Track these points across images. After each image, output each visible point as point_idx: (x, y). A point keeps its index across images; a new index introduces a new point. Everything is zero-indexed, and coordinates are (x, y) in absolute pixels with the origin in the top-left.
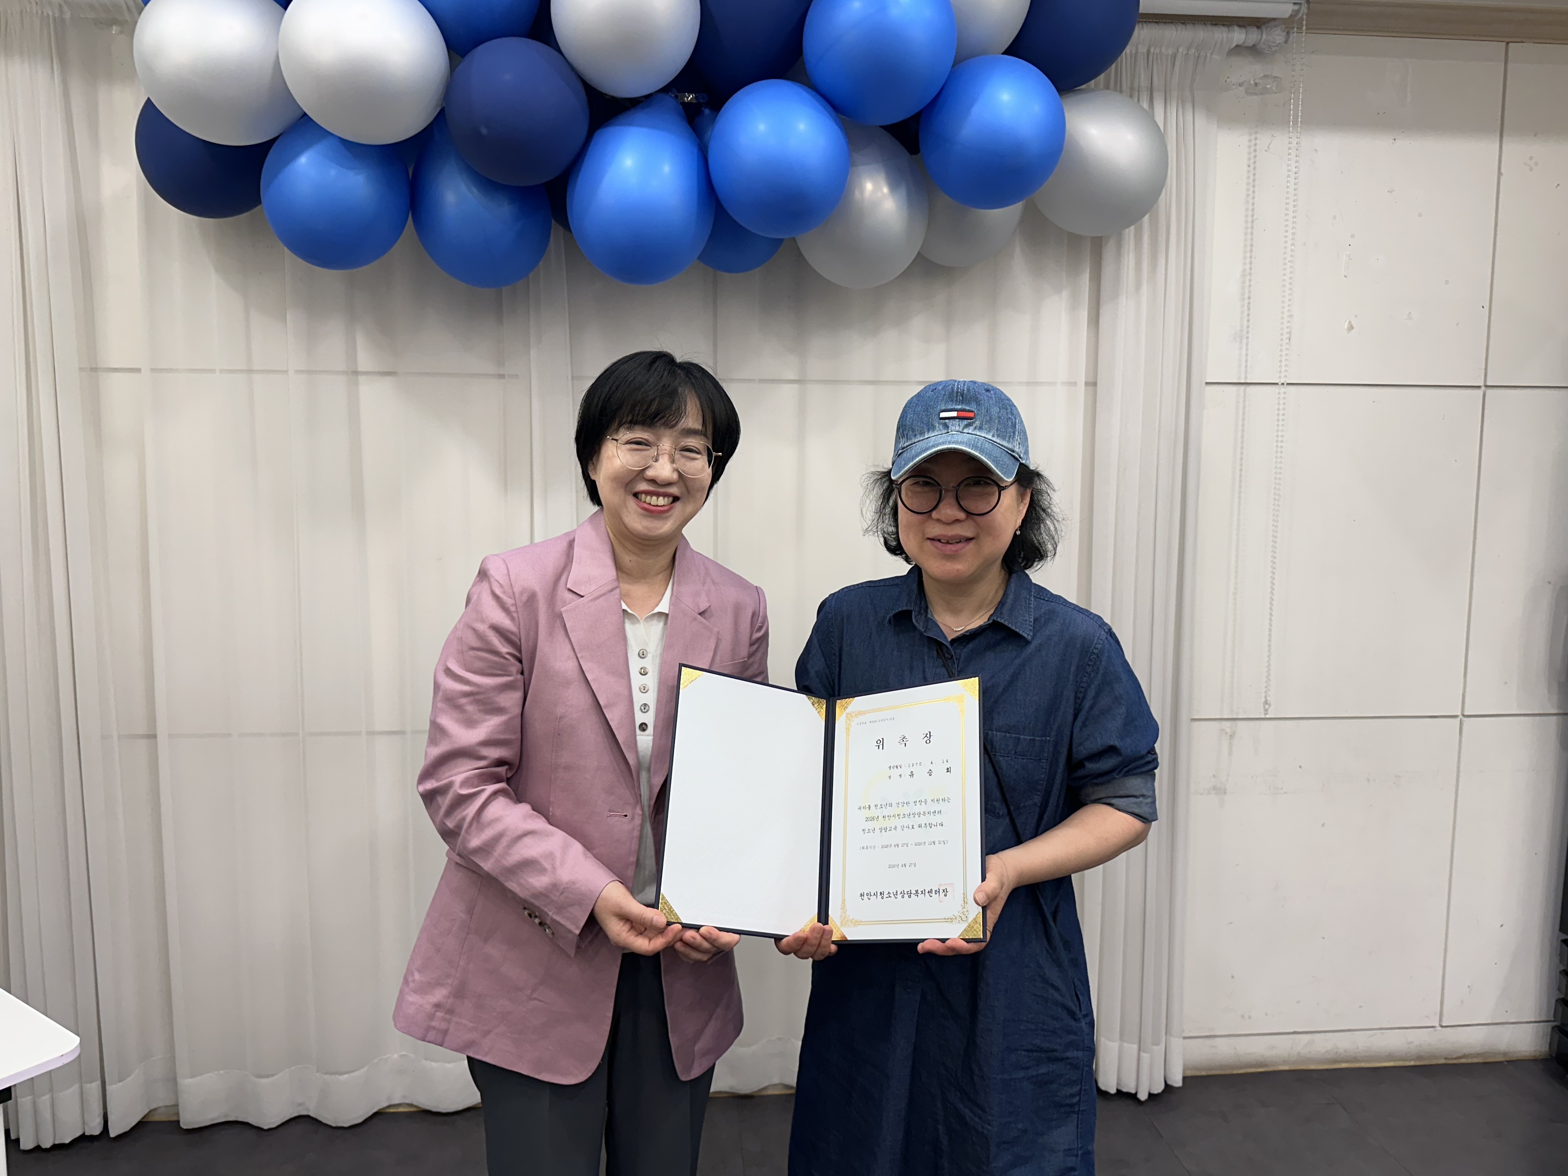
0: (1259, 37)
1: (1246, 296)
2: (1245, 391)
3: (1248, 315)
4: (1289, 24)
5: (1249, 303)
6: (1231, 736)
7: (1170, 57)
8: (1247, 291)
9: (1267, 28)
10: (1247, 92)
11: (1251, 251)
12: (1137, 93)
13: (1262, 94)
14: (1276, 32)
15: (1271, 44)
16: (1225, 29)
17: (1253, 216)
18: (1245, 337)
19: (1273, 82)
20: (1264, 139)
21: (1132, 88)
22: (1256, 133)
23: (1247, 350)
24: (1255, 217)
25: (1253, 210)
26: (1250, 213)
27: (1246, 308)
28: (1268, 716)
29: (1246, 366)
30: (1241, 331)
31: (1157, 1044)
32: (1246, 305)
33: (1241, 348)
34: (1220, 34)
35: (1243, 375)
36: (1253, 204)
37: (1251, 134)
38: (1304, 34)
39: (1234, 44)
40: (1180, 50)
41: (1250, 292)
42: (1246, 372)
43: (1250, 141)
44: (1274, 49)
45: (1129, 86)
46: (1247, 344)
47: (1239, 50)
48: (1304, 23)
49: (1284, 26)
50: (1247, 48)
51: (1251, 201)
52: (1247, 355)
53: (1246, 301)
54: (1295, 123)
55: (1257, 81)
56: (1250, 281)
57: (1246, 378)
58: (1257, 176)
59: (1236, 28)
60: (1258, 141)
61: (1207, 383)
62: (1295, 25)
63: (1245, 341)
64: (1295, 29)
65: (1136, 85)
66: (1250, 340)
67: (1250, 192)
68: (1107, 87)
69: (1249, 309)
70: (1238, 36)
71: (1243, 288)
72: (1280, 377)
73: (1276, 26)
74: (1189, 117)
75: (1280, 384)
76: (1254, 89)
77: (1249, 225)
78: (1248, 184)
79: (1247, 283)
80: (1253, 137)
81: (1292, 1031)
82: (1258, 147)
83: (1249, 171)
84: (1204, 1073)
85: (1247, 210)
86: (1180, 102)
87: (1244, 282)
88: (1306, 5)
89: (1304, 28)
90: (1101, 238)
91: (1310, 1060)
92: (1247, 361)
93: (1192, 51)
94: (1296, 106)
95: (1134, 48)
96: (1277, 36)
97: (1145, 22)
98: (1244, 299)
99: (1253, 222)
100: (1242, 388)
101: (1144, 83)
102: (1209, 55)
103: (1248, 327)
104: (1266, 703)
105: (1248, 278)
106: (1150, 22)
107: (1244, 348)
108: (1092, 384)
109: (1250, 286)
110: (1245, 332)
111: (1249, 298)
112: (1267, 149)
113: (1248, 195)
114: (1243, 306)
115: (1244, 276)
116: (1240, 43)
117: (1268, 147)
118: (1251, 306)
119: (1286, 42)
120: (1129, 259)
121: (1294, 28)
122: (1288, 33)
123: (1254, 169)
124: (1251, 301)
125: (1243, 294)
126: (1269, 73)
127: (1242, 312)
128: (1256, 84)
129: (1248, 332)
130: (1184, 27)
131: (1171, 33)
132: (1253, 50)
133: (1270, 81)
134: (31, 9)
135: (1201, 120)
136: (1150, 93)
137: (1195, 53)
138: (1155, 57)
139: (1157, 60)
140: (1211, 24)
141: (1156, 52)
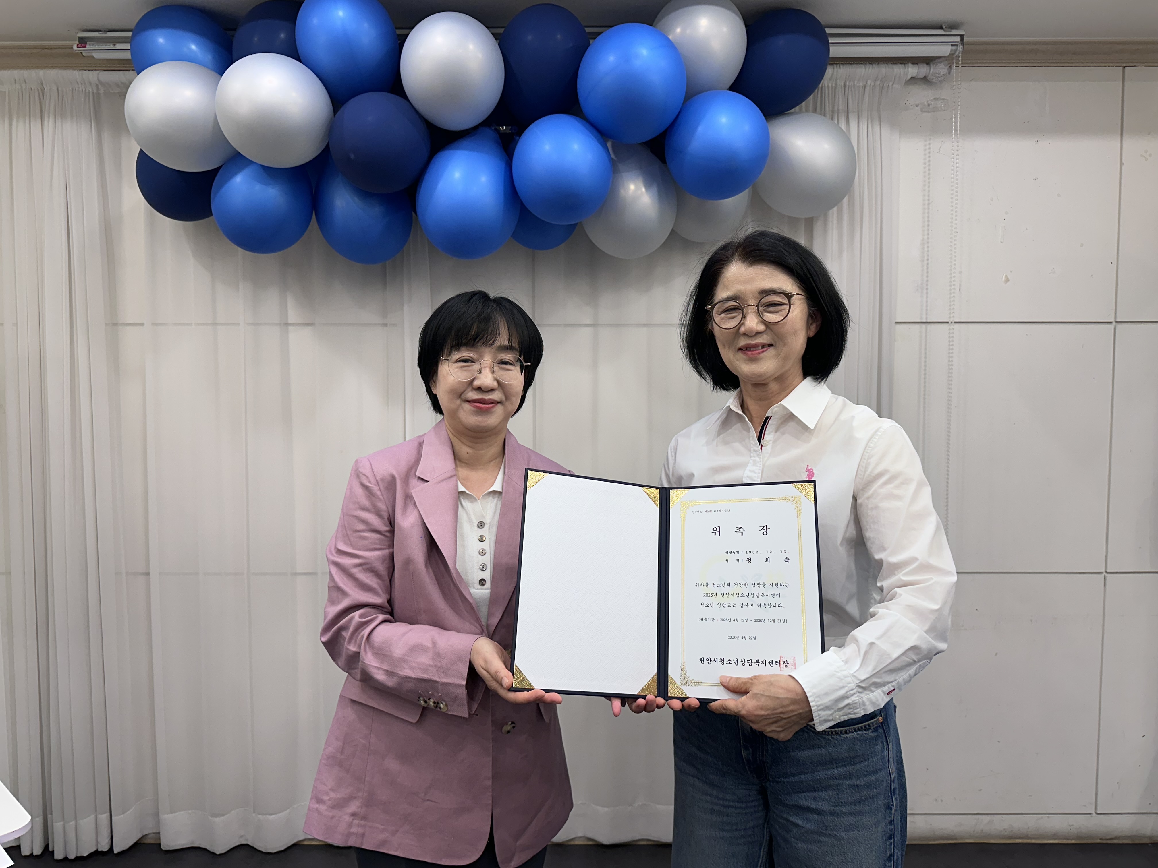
0: (928, 71)
1: (926, 258)
2: (926, 328)
3: (927, 272)
4: (950, 60)
5: (928, 264)
7: (861, 88)
9: (934, 64)
10: (922, 111)
11: (928, 225)
12: (837, 114)
13: (934, 111)
14: (941, 66)
15: (937, 75)
16: (902, 66)
19: (942, 103)
20: (936, 144)
21: (833, 112)
22: (930, 139)
23: (927, 297)
24: (930, 201)
25: (929, 196)
26: (927, 198)
27: (925, 267)
29: (927, 310)
30: (922, 284)
32: (925, 265)
33: (922, 297)
34: (898, 70)
35: (924, 316)
36: (929, 191)
37: (926, 141)
38: (960, 67)
39: (909, 77)
40: (869, 82)
41: (928, 256)
42: (927, 314)
43: (925, 146)
44: (940, 79)
45: (831, 109)
46: (927, 293)
47: (913, 80)
48: (960, 59)
49: (947, 62)
50: (920, 78)
51: (927, 189)
52: (927, 302)
53: (925, 262)
54: (956, 130)
55: (929, 102)
56: (928, 247)
57: (926, 318)
58: (931, 171)
59: (910, 65)
60: (931, 146)
61: (896, 323)
62: (954, 61)
63: (925, 291)
64: (955, 64)
65: (836, 109)
66: (929, 291)
67: (927, 183)
68: (815, 111)
69: (927, 268)
70: (912, 71)
71: (923, 253)
72: (949, 318)
73: (940, 62)
74: (877, 129)
75: (950, 322)
76: (928, 108)
77: (926, 206)
78: (924, 177)
79: (926, 249)
80: (928, 142)
81: (975, 812)
82: (931, 150)
83: (925, 168)
85: (924, 195)
86: (870, 120)
87: (923, 248)
88: (961, 47)
89: (960, 63)
90: (812, 218)
91: (991, 836)
93: (878, 83)
94: (956, 118)
95: (834, 82)
96: (941, 69)
97: (842, 64)
98: (923, 261)
99: (929, 204)
100: (924, 326)
101: (842, 106)
102: (890, 85)
103: (927, 281)
105: (926, 246)
106: (848, 63)
107: (925, 297)
109: (928, 251)
110: (925, 285)
111: (928, 260)
112: (938, 151)
113: (925, 185)
114: (923, 266)
115: (923, 244)
116: (914, 75)
117: (939, 149)
118: (929, 266)
119: (949, 73)
120: (833, 233)
123: (929, 165)
124: (929, 262)
125: (923, 257)
126: (938, 97)
127: (922, 270)
128: (929, 105)
129: (927, 285)
130: (871, 66)
131: (861, 70)
132: (925, 80)
133: (940, 102)
134: (79, 88)
135: (886, 132)
136: (846, 114)
137: (880, 84)
138: (850, 88)
139: (851, 90)
140: (891, 63)
141: (850, 84)
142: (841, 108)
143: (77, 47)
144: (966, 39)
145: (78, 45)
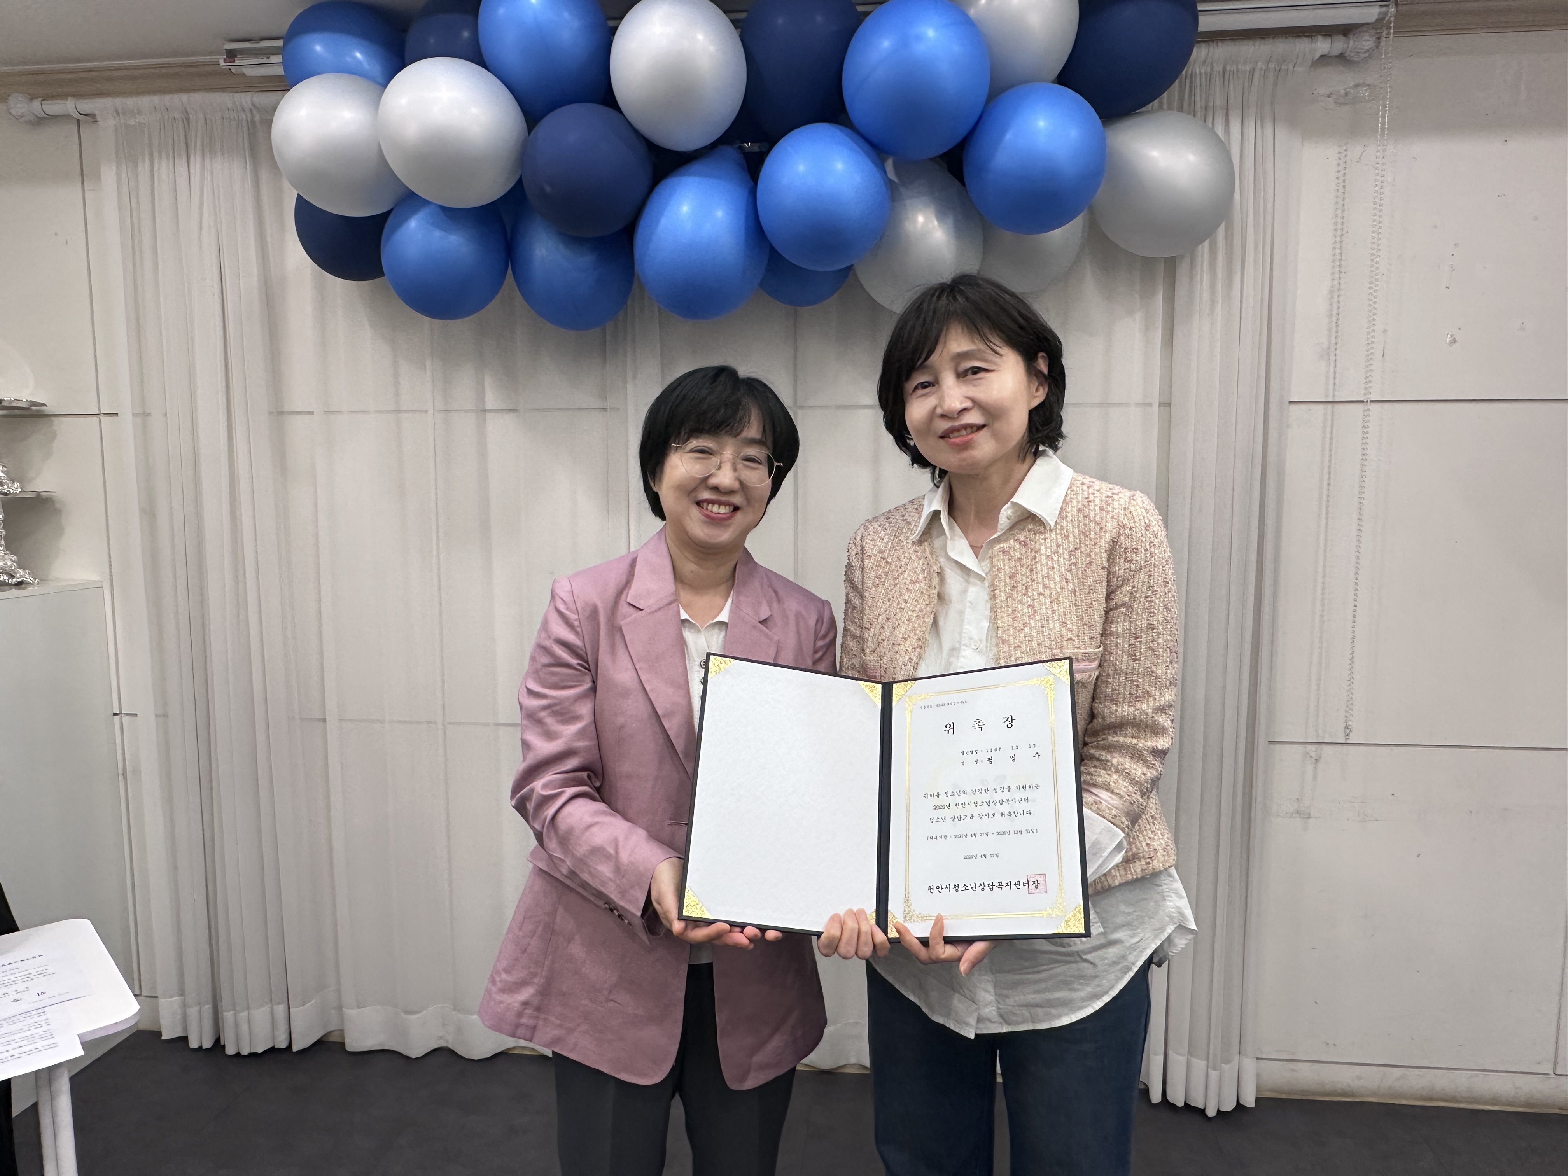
0: (1346, 45)
1: (1335, 312)
2: (1333, 408)
3: (1337, 332)
4: (1378, 28)
5: (1337, 320)
6: (1316, 759)
7: (1247, 75)
8: (1335, 306)
9: (1354, 34)
10: (1337, 103)
11: (1340, 266)
13: (1355, 103)
14: (1364, 38)
15: (1360, 50)
16: (1308, 40)
17: (1342, 230)
18: (1333, 354)
19: (1366, 90)
20: (1356, 150)
22: (1346, 144)
23: (1335, 367)
24: (1345, 231)
25: (1342, 224)
26: (1339, 227)
27: (1334, 325)
28: (1349, 742)
29: (1334, 385)
30: (1329, 348)
31: (1228, 1063)
32: (1334, 321)
33: (1328, 366)
34: (1302, 46)
35: (1331, 394)
36: (1343, 218)
37: (1340, 146)
38: (1392, 37)
39: (1318, 56)
40: (1259, 66)
41: (1338, 308)
42: (1334, 390)
43: (1340, 152)
44: (1363, 56)
45: (1203, 105)
46: (1335, 361)
47: (1324, 60)
48: (1392, 25)
49: (1371, 32)
50: (1334, 56)
51: (1339, 212)
52: (1335, 372)
53: (1335, 317)
55: (1348, 91)
56: (1339, 297)
57: (1334, 396)
58: (1347, 188)
59: (1320, 37)
60: (1349, 153)
61: (1289, 402)
62: (1384, 29)
63: (1332, 359)
64: (1384, 34)
65: (1211, 106)
66: (1338, 358)
67: (1340, 206)
69: (1337, 326)
70: (1323, 46)
71: (1332, 304)
72: (1365, 395)
73: (1364, 32)
74: (1269, 132)
76: (1345, 99)
77: (1338, 239)
78: (1337, 197)
79: (1336, 300)
80: (1343, 148)
82: (1348, 158)
83: (1338, 184)
85: (1336, 224)
86: (1259, 120)
87: (1332, 299)
88: (1394, 7)
89: (1392, 31)
90: (1175, 258)
92: (1335, 379)
93: (1271, 66)
95: (1209, 67)
96: (1365, 41)
98: (1331, 316)
99: (1342, 235)
100: (1330, 405)
101: (1219, 101)
102: (1291, 67)
103: (1336, 344)
104: (1347, 728)
105: (1336, 294)
106: (1225, 40)
107: (1332, 365)
108: (1167, 404)
109: (1339, 302)
110: (1333, 349)
111: (1338, 314)
112: (1358, 159)
113: (1337, 209)
114: (1331, 322)
115: (1332, 291)
116: (1325, 53)
117: (1360, 157)
118: (1340, 322)
119: (1377, 47)
120: (1203, 277)
121: (1382, 32)
123: (1344, 181)
124: (1340, 317)
125: (1331, 310)
126: (1361, 82)
127: (1330, 329)
128: (1346, 94)
129: (1336, 349)
130: (1263, 42)
131: (1249, 49)
133: (1363, 89)
134: (230, 115)
135: (1282, 134)
136: (1225, 113)
137: (1275, 67)
138: (1231, 74)
139: (1233, 78)
140: (1291, 36)
141: (1232, 69)
142: (1218, 104)
143: (225, 63)
145: (225, 60)
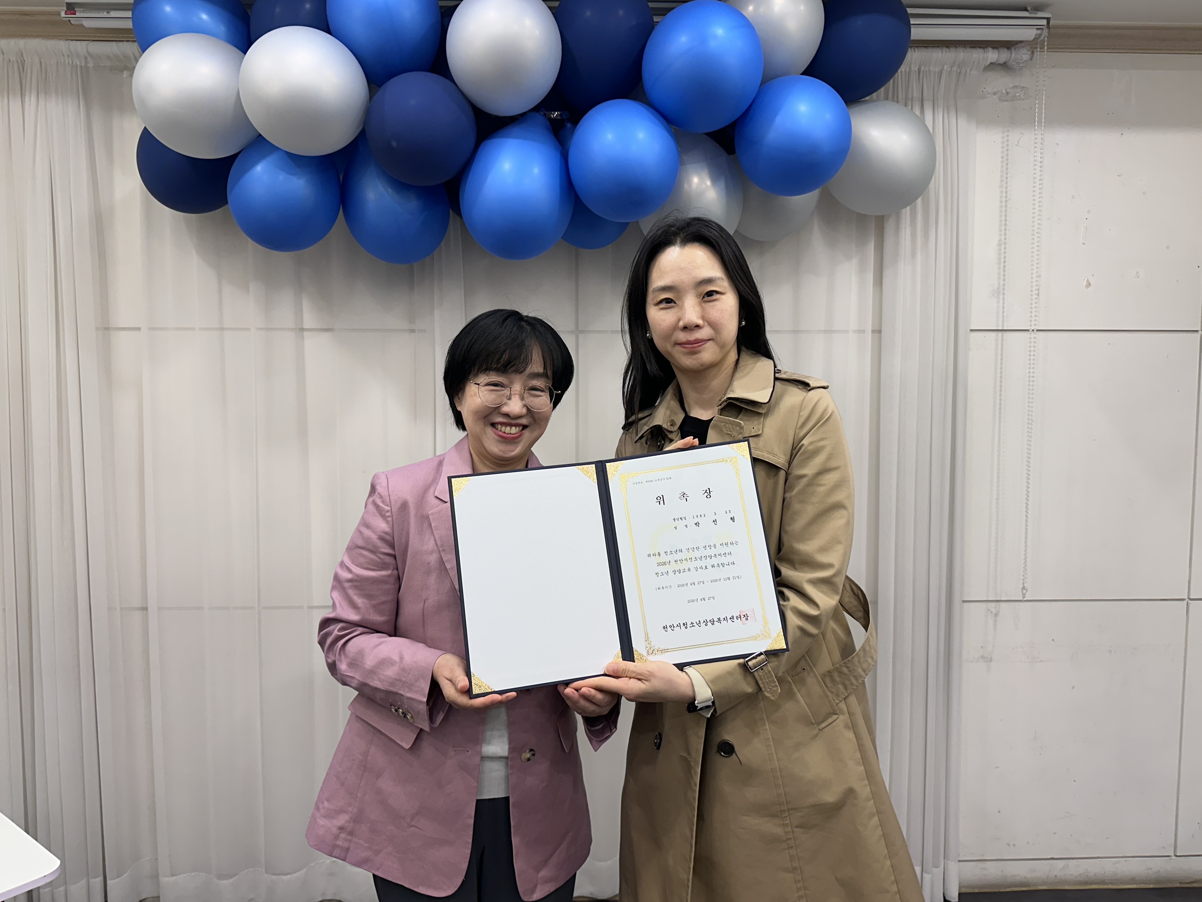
0: (1009, 56)
1: (1002, 260)
2: (1002, 336)
3: (1004, 275)
4: (1033, 45)
5: (1004, 266)
6: (995, 614)
7: (937, 74)
8: (1002, 257)
9: (1015, 49)
10: (1000, 99)
11: (1006, 225)
12: (910, 102)
13: (1013, 100)
14: (1023, 52)
15: (1019, 61)
16: (981, 50)
17: (1006, 197)
18: (1001, 293)
19: (1021, 91)
20: (1015, 136)
21: (906, 99)
22: (1008, 131)
23: (1003, 303)
24: (1008, 199)
25: (1006, 192)
26: (1004, 195)
27: (1002, 270)
28: (1025, 599)
29: (1003, 316)
30: (999, 288)
31: (937, 867)
32: (1002, 267)
33: (998, 302)
34: (977, 55)
35: (1001, 324)
36: (1006, 188)
37: (1003, 133)
38: (1045, 52)
39: (988, 63)
40: (945, 68)
41: (1005, 257)
42: (1003, 321)
43: (1003, 138)
44: (1021, 65)
45: (904, 97)
46: (1004, 299)
47: (992, 66)
48: (1046, 43)
49: (1029, 47)
50: (1000, 64)
51: (1005, 185)
52: (1003, 307)
53: (1002, 265)
54: (1040, 122)
55: (1008, 90)
56: (1005, 248)
57: (1003, 326)
58: (1009, 165)
59: (990, 49)
60: (1009, 138)
61: (971, 330)
62: (1039, 46)
63: (1001, 297)
64: (1039, 49)
65: (910, 96)
66: (1005, 296)
67: (1004, 178)
68: (886, 98)
69: (1004, 271)
70: (992, 55)
71: (1000, 254)
72: (1031, 325)
73: (1023, 47)
74: (953, 120)
75: (1031, 330)
76: (1006, 97)
77: (1004, 204)
78: (1002, 172)
79: (1003, 251)
80: (1006, 134)
81: (1049, 857)
82: (1009, 142)
83: (1002, 162)
84: (976, 891)
85: (1002, 192)
86: (945, 108)
87: (1000, 250)
88: (1047, 30)
89: (1046, 48)
90: (883, 217)
91: (1066, 882)
92: (1003, 312)
93: (955, 69)
94: (1040, 109)
95: (908, 67)
96: (1023, 54)
97: (917, 47)
98: (1000, 263)
99: (1006, 201)
100: (1000, 334)
101: (916, 94)
102: (968, 71)
103: (1004, 285)
104: (1024, 588)
105: (1003, 247)
106: (920, 46)
107: (1001, 302)
108: (878, 332)
109: (1005, 253)
110: (1001, 290)
111: (1005, 262)
112: (1017, 144)
113: (1002, 181)
114: (999, 268)
115: (999, 245)
116: (994, 61)
117: (1018, 142)
118: (1006, 269)
119: (1031, 59)
120: (906, 233)
121: (1037, 48)
122: (1033, 52)
123: (1007, 159)
124: (1006, 264)
125: (999, 259)
126: (1018, 84)
127: (999, 274)
128: (1007, 93)
129: (1004, 289)
130: (948, 50)
131: (937, 54)
132: (1005, 66)
133: (1019, 90)
134: (65, 61)
135: (962, 122)
136: (920, 102)
137: (957, 69)
138: (925, 73)
139: (926, 76)
140: (970, 47)
141: (925, 70)
142: (915, 95)
143: (66, 14)
144: (1051, 23)
145: (66, 12)
